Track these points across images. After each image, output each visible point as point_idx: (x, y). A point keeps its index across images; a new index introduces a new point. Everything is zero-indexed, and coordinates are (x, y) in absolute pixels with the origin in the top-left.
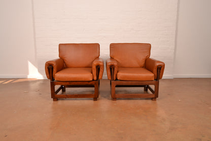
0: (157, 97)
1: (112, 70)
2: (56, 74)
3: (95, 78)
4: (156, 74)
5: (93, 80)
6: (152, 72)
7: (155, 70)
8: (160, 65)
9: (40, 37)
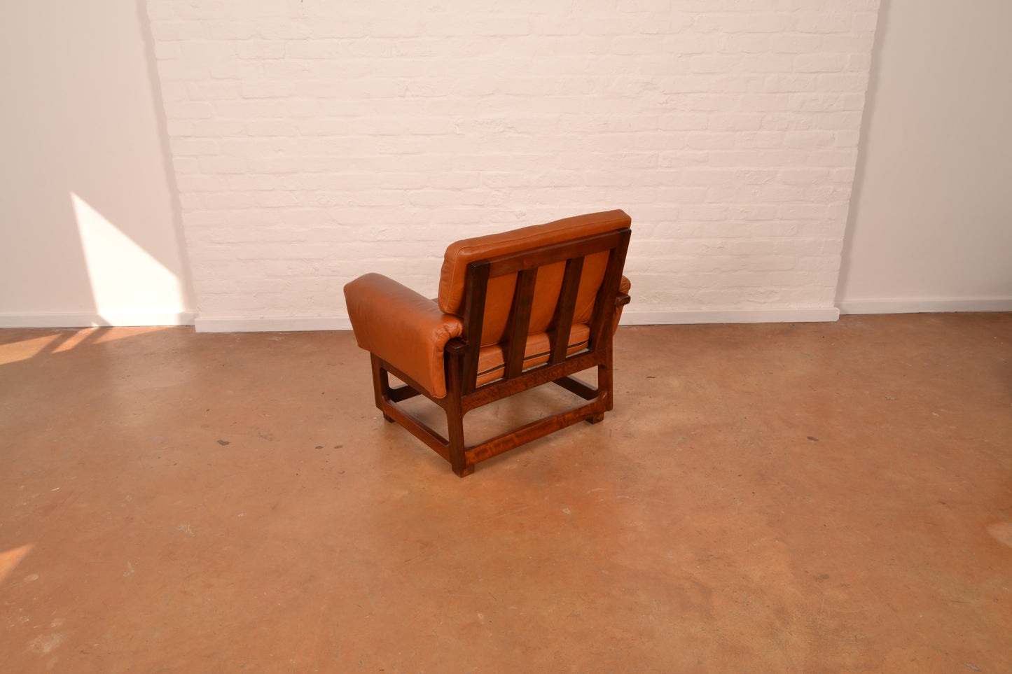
9: (189, 137)
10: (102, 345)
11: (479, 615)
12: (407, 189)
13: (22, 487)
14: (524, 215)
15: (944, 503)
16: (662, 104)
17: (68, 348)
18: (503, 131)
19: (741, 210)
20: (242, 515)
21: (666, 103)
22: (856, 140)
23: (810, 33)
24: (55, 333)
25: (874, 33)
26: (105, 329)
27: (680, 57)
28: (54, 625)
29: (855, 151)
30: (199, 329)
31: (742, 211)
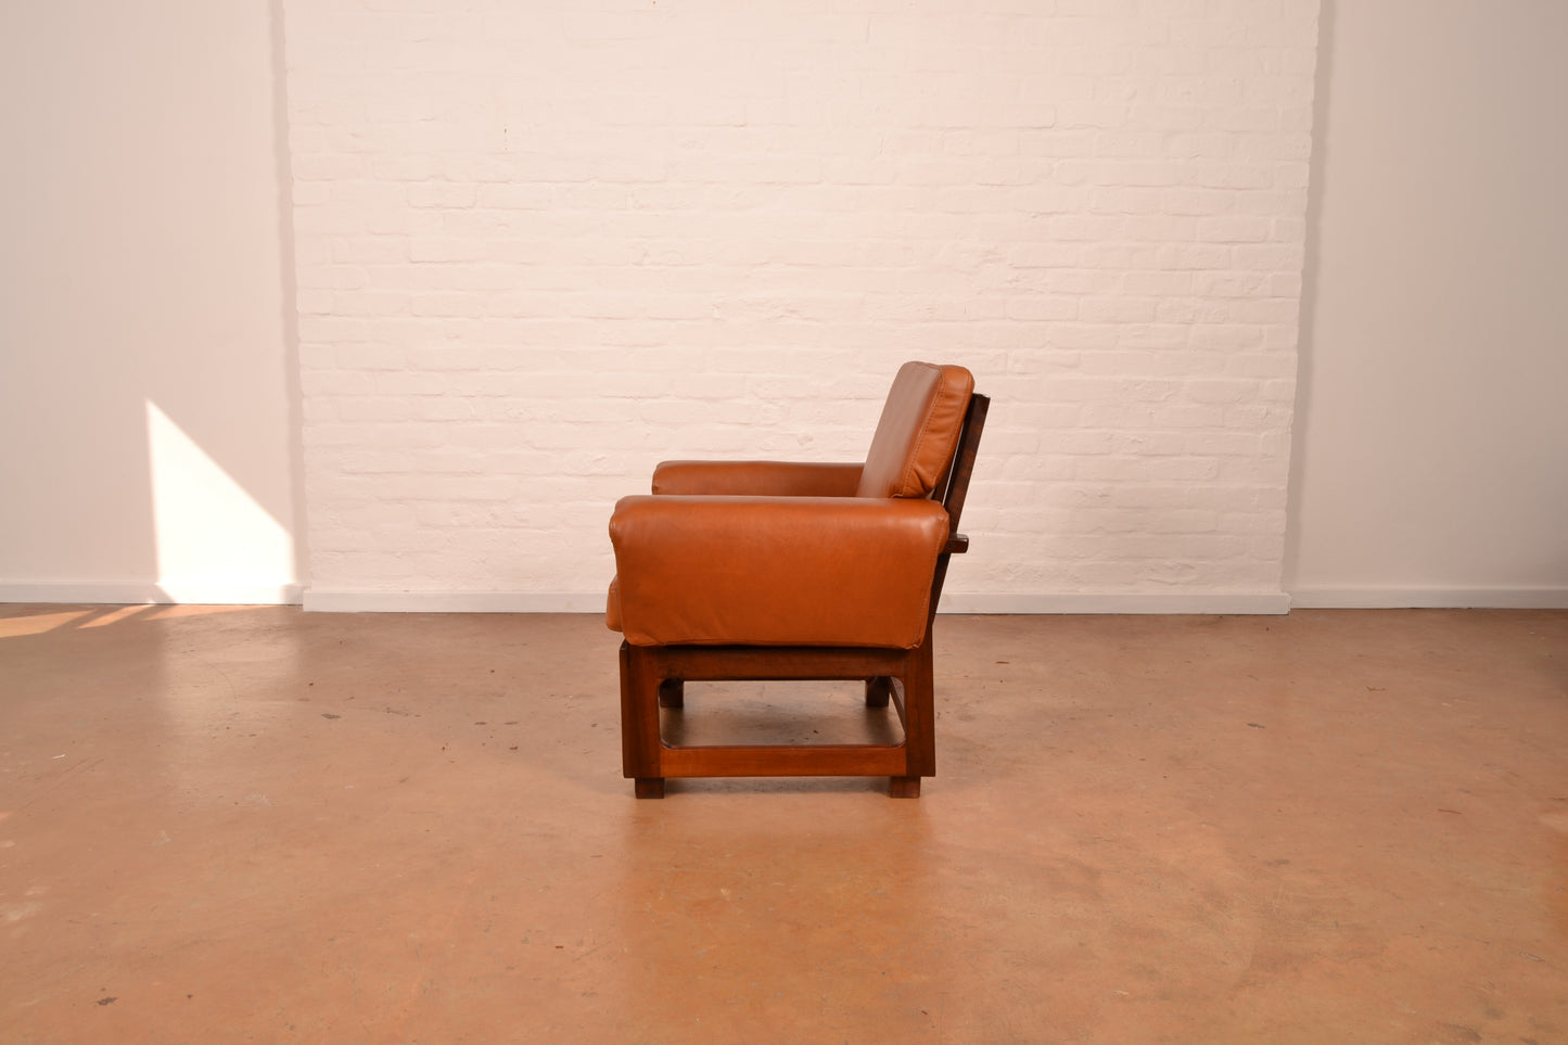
9: (328, 314)
10: (157, 622)
11: (722, 890)
12: (639, 398)
13: (7, 754)
14: (811, 440)
15: (1467, 792)
16: (1010, 282)
17: (104, 623)
18: (782, 316)
19: (1132, 438)
20: (351, 787)
21: (1016, 281)
22: (1294, 339)
23: (1216, 188)
24: (88, 609)
25: (1306, 190)
26: (167, 605)
27: (1034, 217)
28: (30, 893)
29: (1294, 355)
30: (307, 608)
31: (1134, 441)
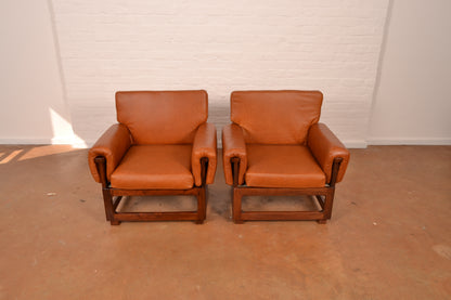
0: (329, 217)
1: (236, 166)
2: (113, 176)
3: (199, 183)
4: (329, 174)
5: (195, 186)
6: (321, 166)
7: (328, 166)
8: (339, 156)
9: (71, 58)
18: (216, 59)
